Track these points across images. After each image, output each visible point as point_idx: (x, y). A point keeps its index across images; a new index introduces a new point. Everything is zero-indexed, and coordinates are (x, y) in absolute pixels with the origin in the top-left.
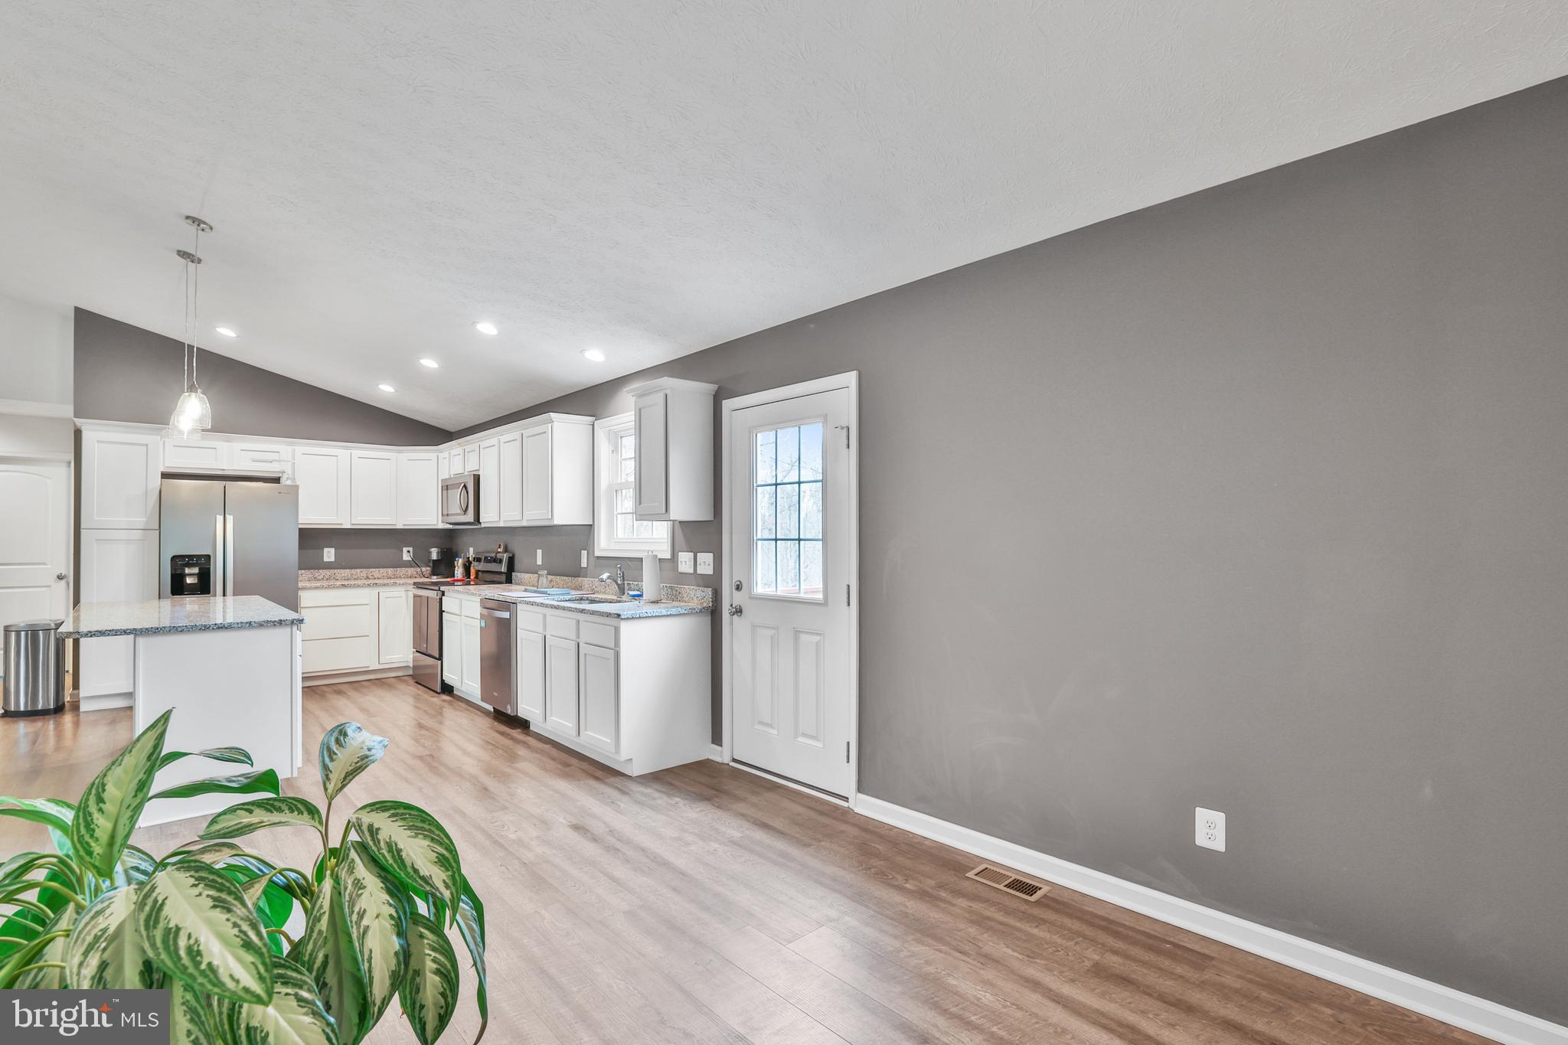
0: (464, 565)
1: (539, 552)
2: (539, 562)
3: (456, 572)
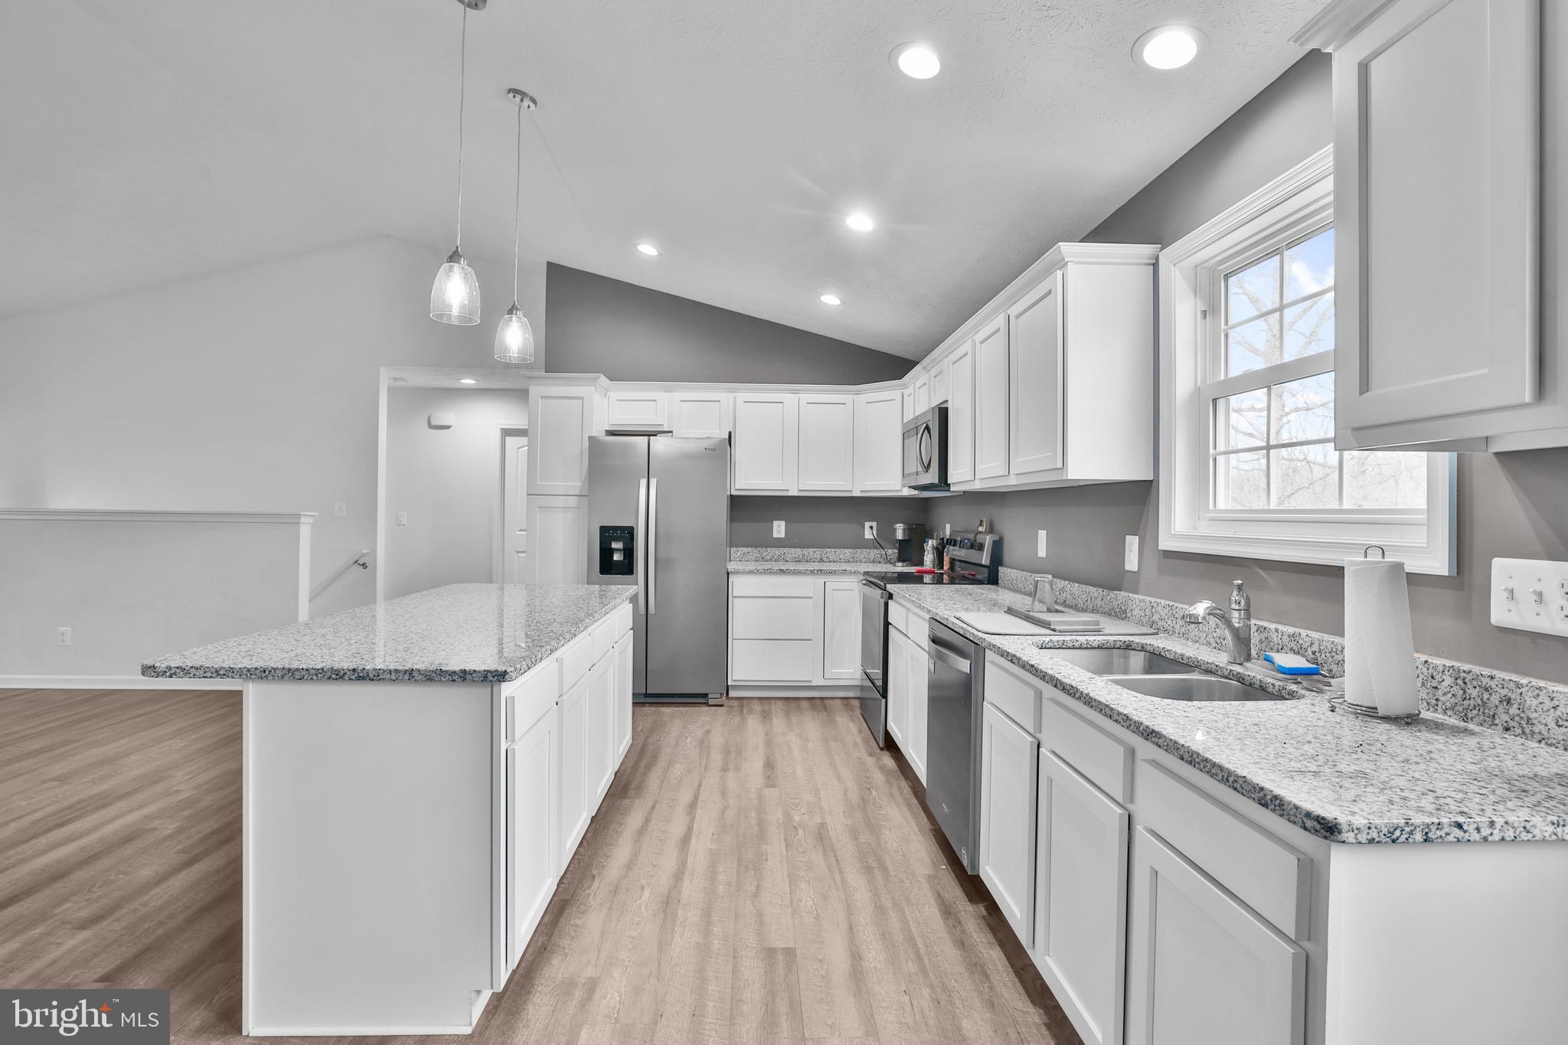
0: (937, 549)
1: (1042, 535)
2: (1042, 552)
3: (925, 557)
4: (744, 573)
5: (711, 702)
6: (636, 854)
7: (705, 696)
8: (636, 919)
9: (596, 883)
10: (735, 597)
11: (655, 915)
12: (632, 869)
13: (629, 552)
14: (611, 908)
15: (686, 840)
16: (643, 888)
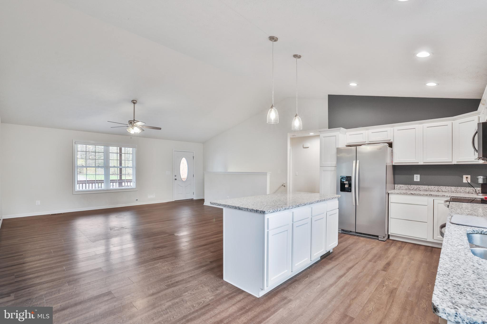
4: (395, 194)
5: (380, 239)
6: (323, 275)
7: (378, 236)
8: (312, 291)
9: (307, 279)
10: (391, 202)
11: (317, 292)
12: (319, 279)
13: (350, 185)
14: (307, 286)
15: (341, 277)
16: (319, 284)
